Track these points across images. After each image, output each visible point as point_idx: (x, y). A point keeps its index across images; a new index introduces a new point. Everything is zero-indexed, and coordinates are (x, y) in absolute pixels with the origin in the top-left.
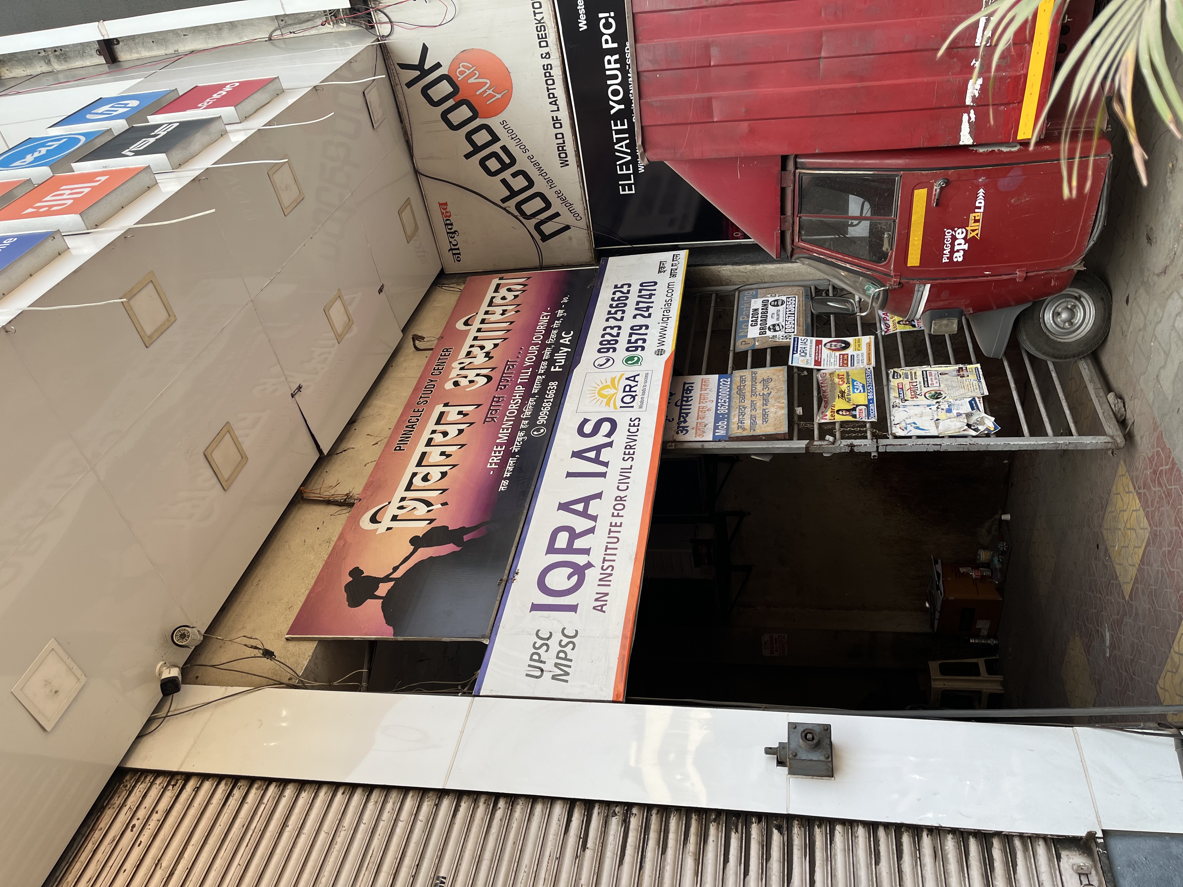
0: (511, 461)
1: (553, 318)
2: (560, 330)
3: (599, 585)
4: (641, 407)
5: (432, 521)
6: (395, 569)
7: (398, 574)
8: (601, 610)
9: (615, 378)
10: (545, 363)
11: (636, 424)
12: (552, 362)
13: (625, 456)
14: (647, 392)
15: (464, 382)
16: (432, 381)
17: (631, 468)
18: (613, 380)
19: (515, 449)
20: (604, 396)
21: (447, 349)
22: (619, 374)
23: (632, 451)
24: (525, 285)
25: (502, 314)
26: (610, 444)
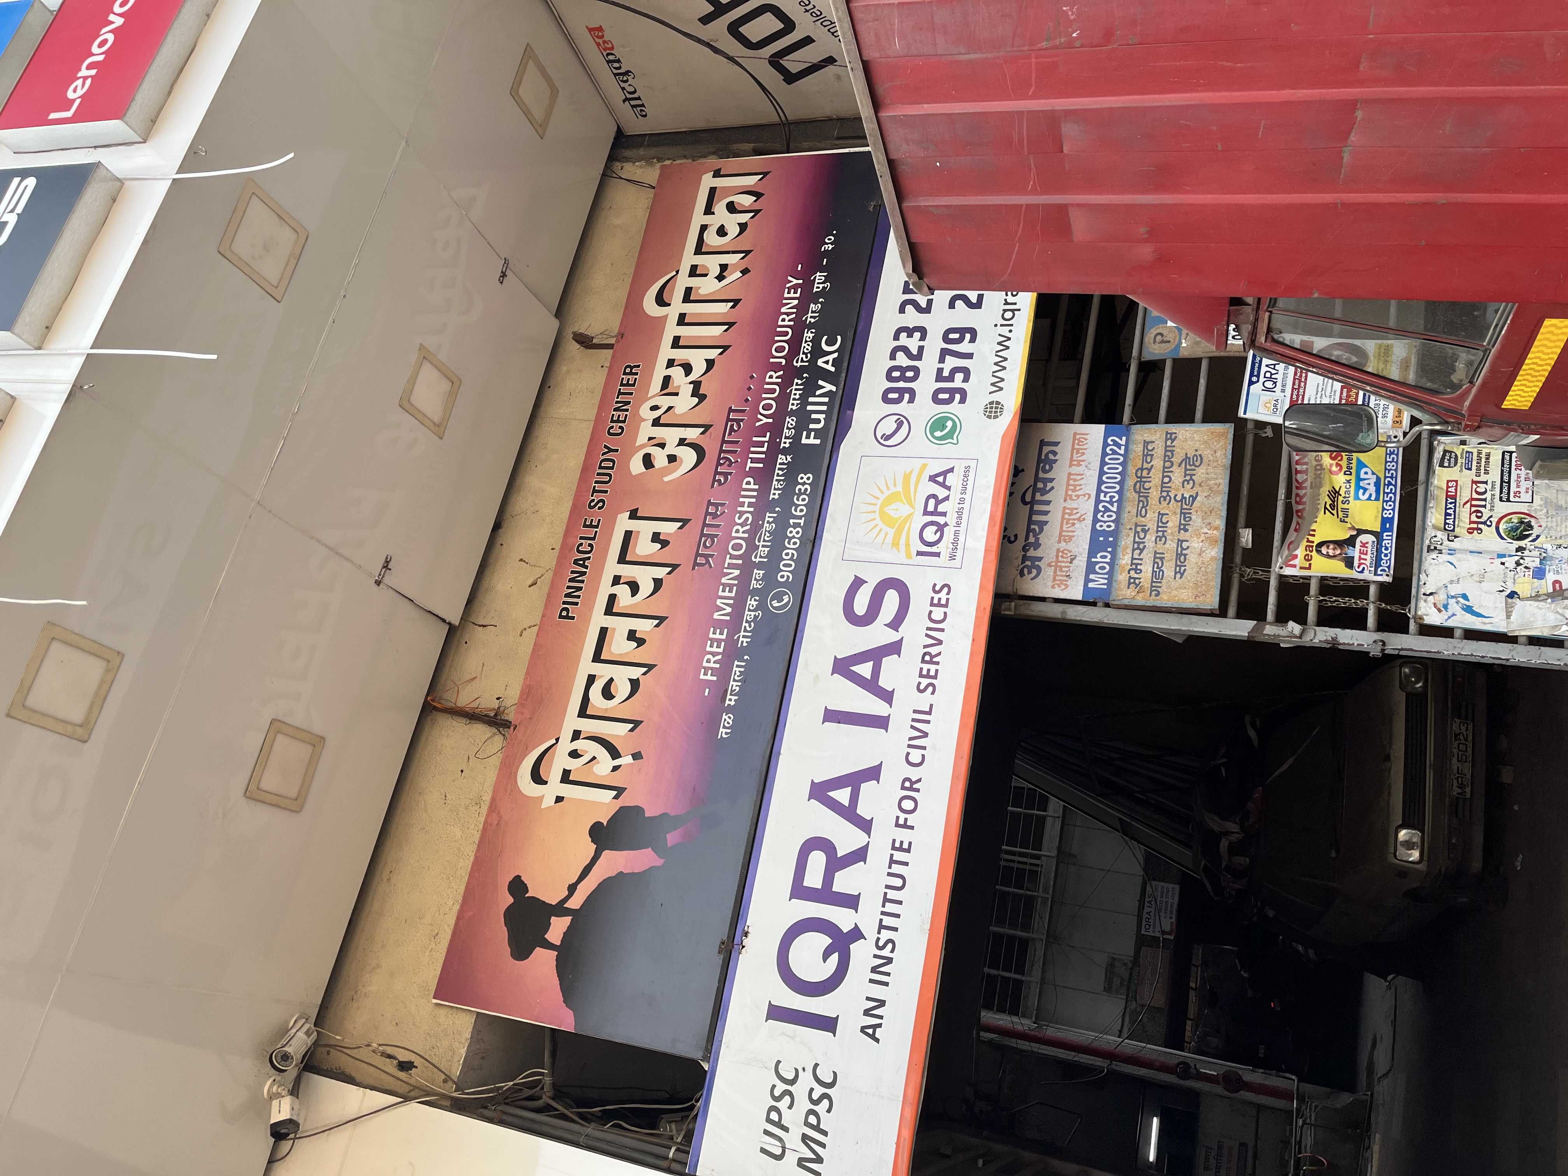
0: (737, 670)
1: (807, 297)
2: (820, 328)
3: (871, 981)
4: (952, 558)
5: (620, 791)
6: (572, 889)
7: (575, 903)
8: (873, 1037)
9: (911, 473)
10: (791, 421)
11: (943, 602)
12: (804, 419)
13: (921, 680)
14: (965, 516)
15: (660, 459)
16: (610, 450)
17: (929, 713)
18: (907, 477)
19: (743, 640)
20: (888, 521)
21: (632, 368)
22: (917, 464)
23: (933, 668)
24: (758, 195)
25: (720, 278)
26: (895, 648)
